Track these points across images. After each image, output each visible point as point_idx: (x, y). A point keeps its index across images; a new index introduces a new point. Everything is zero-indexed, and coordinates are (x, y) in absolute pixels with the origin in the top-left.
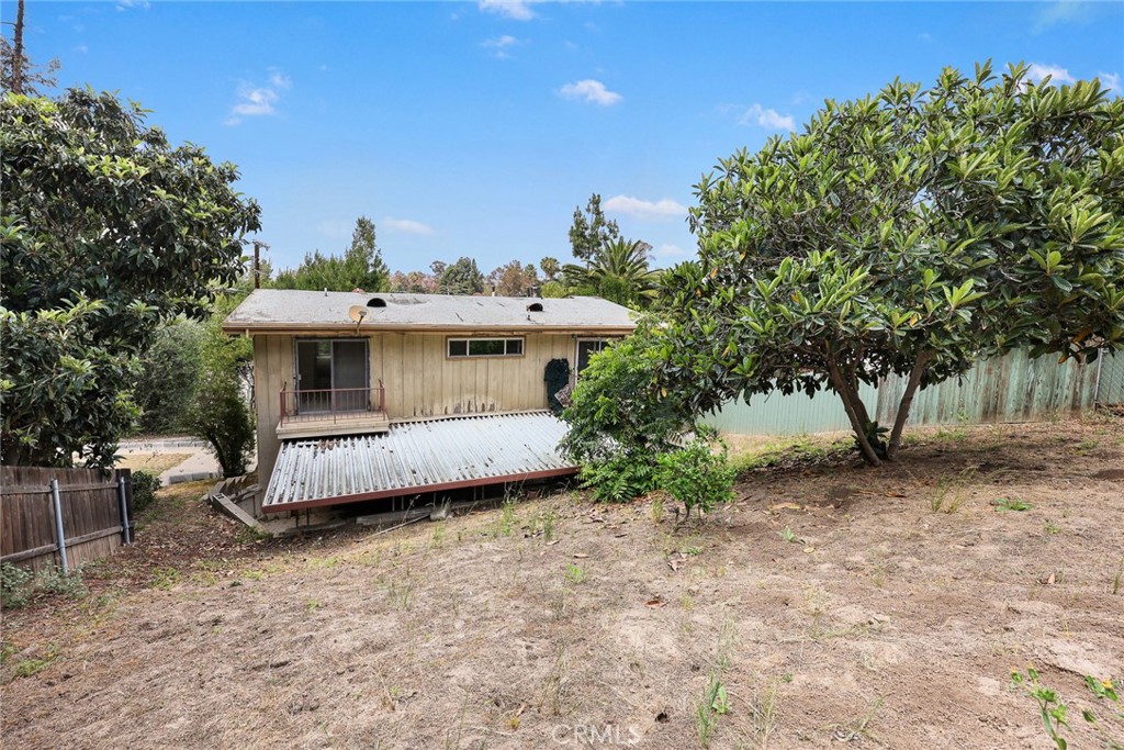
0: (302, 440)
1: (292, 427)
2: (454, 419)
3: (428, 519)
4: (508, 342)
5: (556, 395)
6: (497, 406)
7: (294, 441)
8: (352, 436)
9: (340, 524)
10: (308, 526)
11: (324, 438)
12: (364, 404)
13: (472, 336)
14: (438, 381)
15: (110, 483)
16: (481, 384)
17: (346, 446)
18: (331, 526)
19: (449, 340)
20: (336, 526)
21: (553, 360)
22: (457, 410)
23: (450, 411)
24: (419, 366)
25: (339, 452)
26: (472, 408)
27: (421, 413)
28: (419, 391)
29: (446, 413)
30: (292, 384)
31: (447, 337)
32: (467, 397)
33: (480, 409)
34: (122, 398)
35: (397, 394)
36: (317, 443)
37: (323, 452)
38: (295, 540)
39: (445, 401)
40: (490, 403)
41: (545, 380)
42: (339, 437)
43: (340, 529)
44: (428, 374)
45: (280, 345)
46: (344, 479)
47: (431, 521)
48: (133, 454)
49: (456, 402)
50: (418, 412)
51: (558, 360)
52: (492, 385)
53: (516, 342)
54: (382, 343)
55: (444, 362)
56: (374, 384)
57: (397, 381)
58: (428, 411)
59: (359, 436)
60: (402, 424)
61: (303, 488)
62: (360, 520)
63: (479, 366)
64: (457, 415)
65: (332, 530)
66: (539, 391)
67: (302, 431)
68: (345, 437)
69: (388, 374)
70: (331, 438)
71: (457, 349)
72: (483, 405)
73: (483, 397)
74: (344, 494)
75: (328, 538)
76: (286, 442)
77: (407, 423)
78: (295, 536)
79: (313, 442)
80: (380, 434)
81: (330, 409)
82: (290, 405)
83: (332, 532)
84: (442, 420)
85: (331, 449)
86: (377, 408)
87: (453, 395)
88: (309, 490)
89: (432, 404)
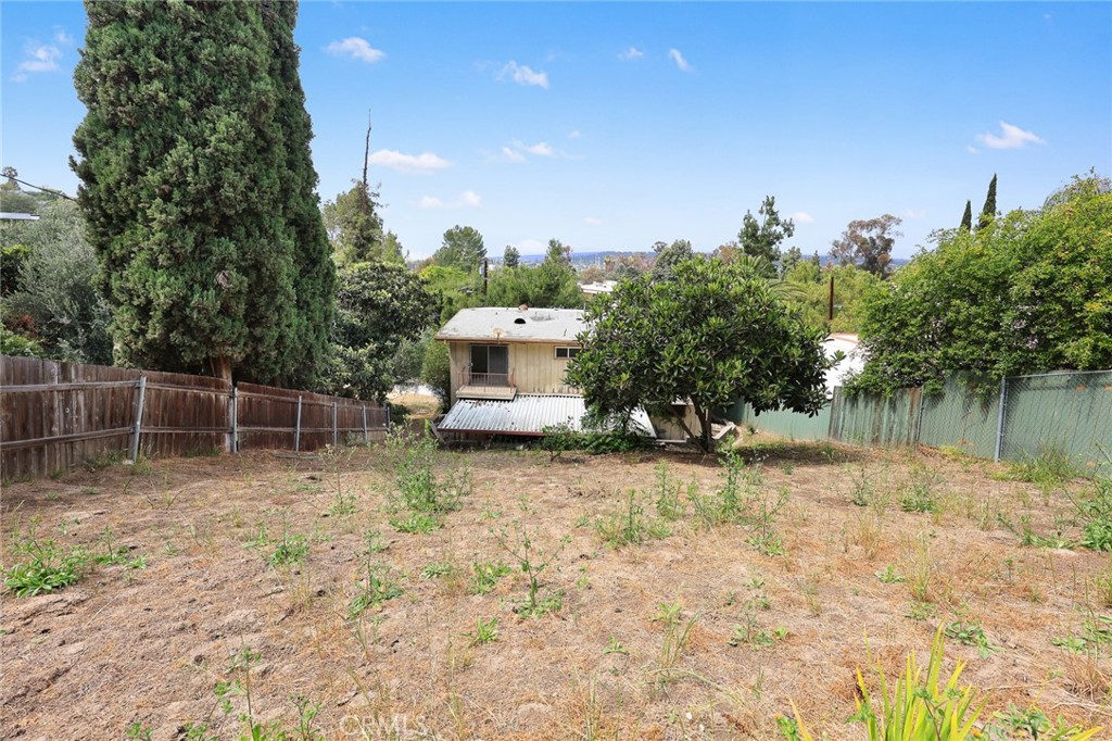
0: (468, 399)
1: (466, 391)
7: (465, 399)
8: (494, 400)
11: (479, 399)
12: (505, 383)
13: (571, 346)
14: (548, 372)
15: (384, 408)
17: (489, 405)
19: (556, 347)
23: (555, 391)
24: (537, 362)
25: (484, 407)
27: (539, 392)
28: (537, 378)
29: (552, 392)
30: (468, 368)
34: (385, 376)
35: (524, 379)
36: (475, 401)
37: (476, 406)
39: (552, 385)
42: (486, 400)
44: (542, 367)
45: (462, 347)
48: (395, 396)
49: (559, 386)
50: (536, 390)
54: (516, 348)
55: (553, 361)
56: (510, 372)
57: (524, 370)
58: (542, 391)
59: (497, 400)
60: (522, 396)
67: (470, 394)
68: (490, 400)
69: (518, 367)
70: (482, 400)
71: (561, 353)
76: (461, 399)
77: (525, 396)
79: (473, 401)
80: (509, 401)
81: (487, 383)
82: (467, 380)
85: (481, 405)
86: (510, 385)
89: (545, 385)
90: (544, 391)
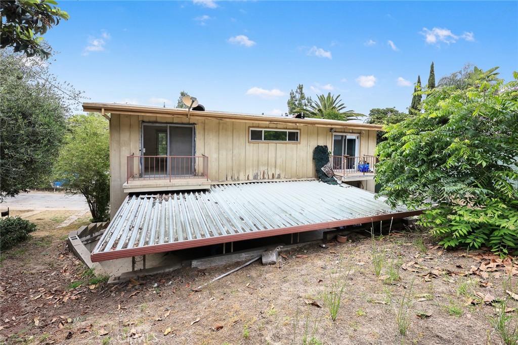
0: (144, 193)
1: (136, 184)
2: (254, 183)
3: (260, 262)
4: (289, 133)
5: (322, 169)
6: (282, 176)
7: (137, 194)
8: (183, 192)
9: (176, 268)
10: (144, 270)
11: (161, 193)
12: (190, 170)
13: (266, 128)
14: (243, 156)
16: (272, 160)
17: (178, 199)
18: (167, 270)
19: (251, 129)
20: (171, 269)
21: (318, 146)
22: (255, 177)
23: (251, 177)
24: (230, 146)
25: (173, 203)
26: (266, 176)
28: (230, 163)
29: (248, 179)
30: (138, 154)
31: (249, 127)
32: (262, 169)
33: (271, 177)
35: (214, 165)
36: (155, 196)
37: (161, 203)
38: (130, 286)
39: (247, 171)
40: (277, 173)
41: (313, 159)
42: (173, 192)
43: (176, 273)
44: (236, 151)
45: (131, 127)
46: (179, 224)
47: (262, 264)
49: (255, 172)
50: (229, 178)
51: (322, 146)
52: (279, 161)
53: (294, 133)
54: (204, 129)
55: (247, 144)
57: (215, 156)
58: (236, 178)
59: (188, 192)
60: (218, 185)
61: (140, 233)
62: (195, 263)
63: (270, 147)
64: (256, 180)
65: (168, 274)
66: (310, 167)
67: (143, 187)
68: (178, 192)
69: (208, 151)
70: (167, 193)
71: (256, 136)
72: (273, 175)
73: (273, 169)
74: (181, 240)
75: (163, 285)
76: (131, 195)
77: (222, 185)
78: (130, 281)
79: (153, 196)
80: (204, 191)
81: (166, 174)
82: (135, 170)
83: (168, 277)
84: (246, 183)
85: (167, 201)
86: (200, 174)
87: (253, 167)
88: (147, 235)
89: (239, 172)
90: (238, 180)
